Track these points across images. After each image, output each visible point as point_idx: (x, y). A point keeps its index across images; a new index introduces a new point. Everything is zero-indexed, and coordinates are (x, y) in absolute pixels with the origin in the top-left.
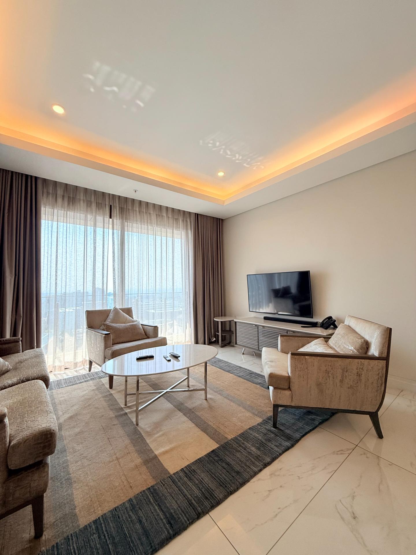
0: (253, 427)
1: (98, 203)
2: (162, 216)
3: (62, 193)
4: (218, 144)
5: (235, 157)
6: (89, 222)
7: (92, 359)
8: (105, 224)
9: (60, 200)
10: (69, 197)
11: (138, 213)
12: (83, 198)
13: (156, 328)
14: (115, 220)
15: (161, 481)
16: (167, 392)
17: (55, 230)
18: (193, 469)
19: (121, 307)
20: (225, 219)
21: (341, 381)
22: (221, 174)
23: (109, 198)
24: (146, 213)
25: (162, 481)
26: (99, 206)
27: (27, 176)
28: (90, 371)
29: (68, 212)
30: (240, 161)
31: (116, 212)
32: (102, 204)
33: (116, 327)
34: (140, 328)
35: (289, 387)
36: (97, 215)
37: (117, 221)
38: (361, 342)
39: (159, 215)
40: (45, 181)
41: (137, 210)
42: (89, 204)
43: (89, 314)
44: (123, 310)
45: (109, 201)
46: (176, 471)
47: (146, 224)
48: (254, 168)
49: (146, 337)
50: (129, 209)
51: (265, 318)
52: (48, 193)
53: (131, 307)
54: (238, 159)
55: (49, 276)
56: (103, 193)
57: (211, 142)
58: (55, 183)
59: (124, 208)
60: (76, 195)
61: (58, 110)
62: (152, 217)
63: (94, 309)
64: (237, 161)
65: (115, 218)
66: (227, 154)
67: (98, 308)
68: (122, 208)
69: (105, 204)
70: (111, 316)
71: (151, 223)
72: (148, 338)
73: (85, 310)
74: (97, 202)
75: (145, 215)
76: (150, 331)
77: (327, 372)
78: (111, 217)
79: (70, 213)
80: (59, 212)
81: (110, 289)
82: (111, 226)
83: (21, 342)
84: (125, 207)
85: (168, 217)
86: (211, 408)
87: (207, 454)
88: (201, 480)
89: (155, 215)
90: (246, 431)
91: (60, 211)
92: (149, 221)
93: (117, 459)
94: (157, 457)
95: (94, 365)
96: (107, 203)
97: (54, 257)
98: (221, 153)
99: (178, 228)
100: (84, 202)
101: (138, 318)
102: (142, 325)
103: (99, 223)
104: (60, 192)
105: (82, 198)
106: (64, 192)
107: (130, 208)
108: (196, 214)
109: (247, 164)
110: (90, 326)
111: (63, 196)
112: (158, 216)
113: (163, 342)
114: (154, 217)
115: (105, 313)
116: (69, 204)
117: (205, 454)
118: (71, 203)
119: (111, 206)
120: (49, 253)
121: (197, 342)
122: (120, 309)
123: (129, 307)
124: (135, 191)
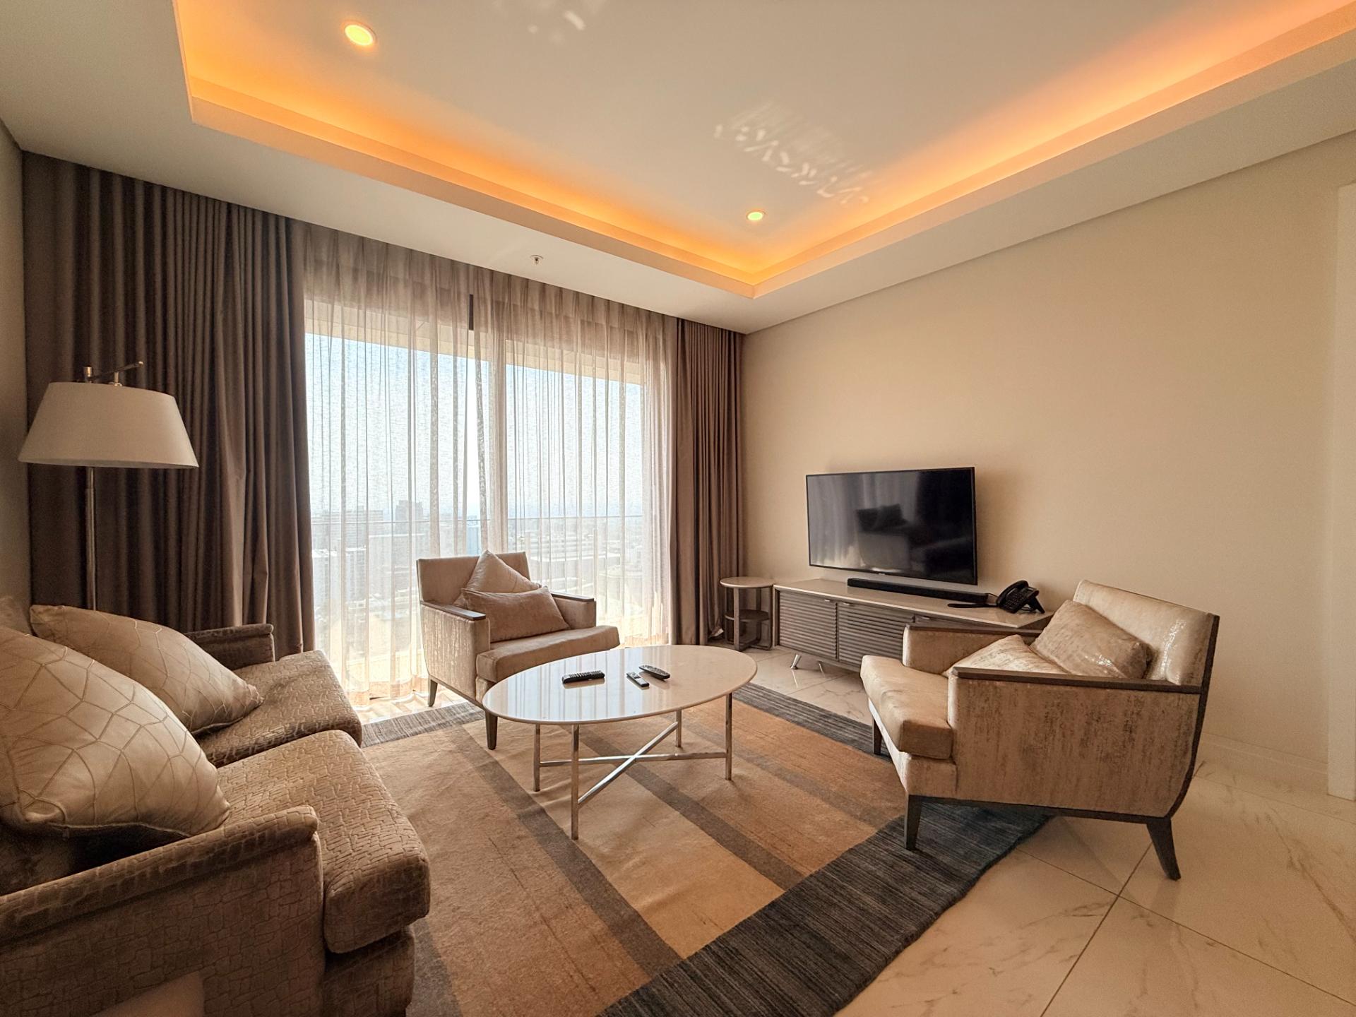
0: (856, 846)
1: (441, 288)
2: (597, 324)
3: (351, 263)
4: (761, 134)
5: (800, 170)
6: (419, 339)
7: (438, 676)
8: (459, 345)
9: (347, 280)
10: (369, 274)
11: (537, 317)
12: (405, 275)
13: (591, 604)
14: (482, 335)
15: (662, 976)
16: (636, 760)
17: (337, 357)
18: (734, 948)
19: (499, 552)
20: (749, 334)
21: (1084, 743)
22: (755, 217)
23: (468, 278)
24: (557, 316)
25: (665, 976)
26: (445, 297)
27: (265, 215)
28: (431, 704)
29: (368, 313)
30: (811, 183)
31: (485, 312)
32: (449, 291)
33: (494, 601)
34: (550, 604)
35: (951, 757)
36: (439, 321)
37: (487, 336)
38: (1133, 649)
39: (589, 323)
40: (309, 228)
41: (537, 307)
42: (418, 292)
43: (428, 569)
44: (506, 558)
45: (469, 284)
46: (693, 952)
47: (557, 345)
48: (844, 202)
49: (566, 625)
50: (515, 306)
51: (852, 583)
52: (318, 263)
53: (524, 553)
54: (806, 178)
55: (326, 474)
56: (453, 263)
57: (745, 129)
58: (335, 235)
59: (504, 303)
60: (385, 268)
61: (359, 36)
62: (573, 328)
63: (435, 557)
64: (803, 183)
65: (483, 328)
66: (781, 165)
67: (446, 553)
68: (498, 303)
69: (459, 293)
70: (480, 573)
71: (569, 341)
72: (572, 627)
73: (415, 559)
74: (438, 286)
75: (554, 320)
76: (577, 612)
77: (1049, 720)
78: (471, 327)
79: (374, 315)
80: (344, 311)
81: (474, 509)
82: (472, 349)
83: (272, 637)
84: (506, 300)
85: (611, 328)
86: (745, 799)
87: (760, 911)
88: (759, 973)
89: (579, 322)
90: (841, 857)
91: (347, 309)
92: (564, 337)
93: (545, 920)
94: (639, 916)
95: (441, 690)
96: (463, 289)
97: (337, 427)
98: (766, 158)
99: (634, 354)
100: (406, 286)
101: (539, 578)
102: (553, 595)
103: (443, 343)
104: (347, 259)
105: (401, 276)
106: (356, 260)
107: (519, 304)
108: (678, 319)
109: (828, 191)
110: (431, 598)
111: (355, 271)
112: (586, 324)
113: (609, 640)
114: (576, 328)
115: (465, 567)
116: (369, 291)
117: (754, 912)
118: (375, 289)
119: (471, 296)
120: (326, 416)
121: (679, 640)
122: (501, 557)
123: (519, 551)
124: (537, 260)
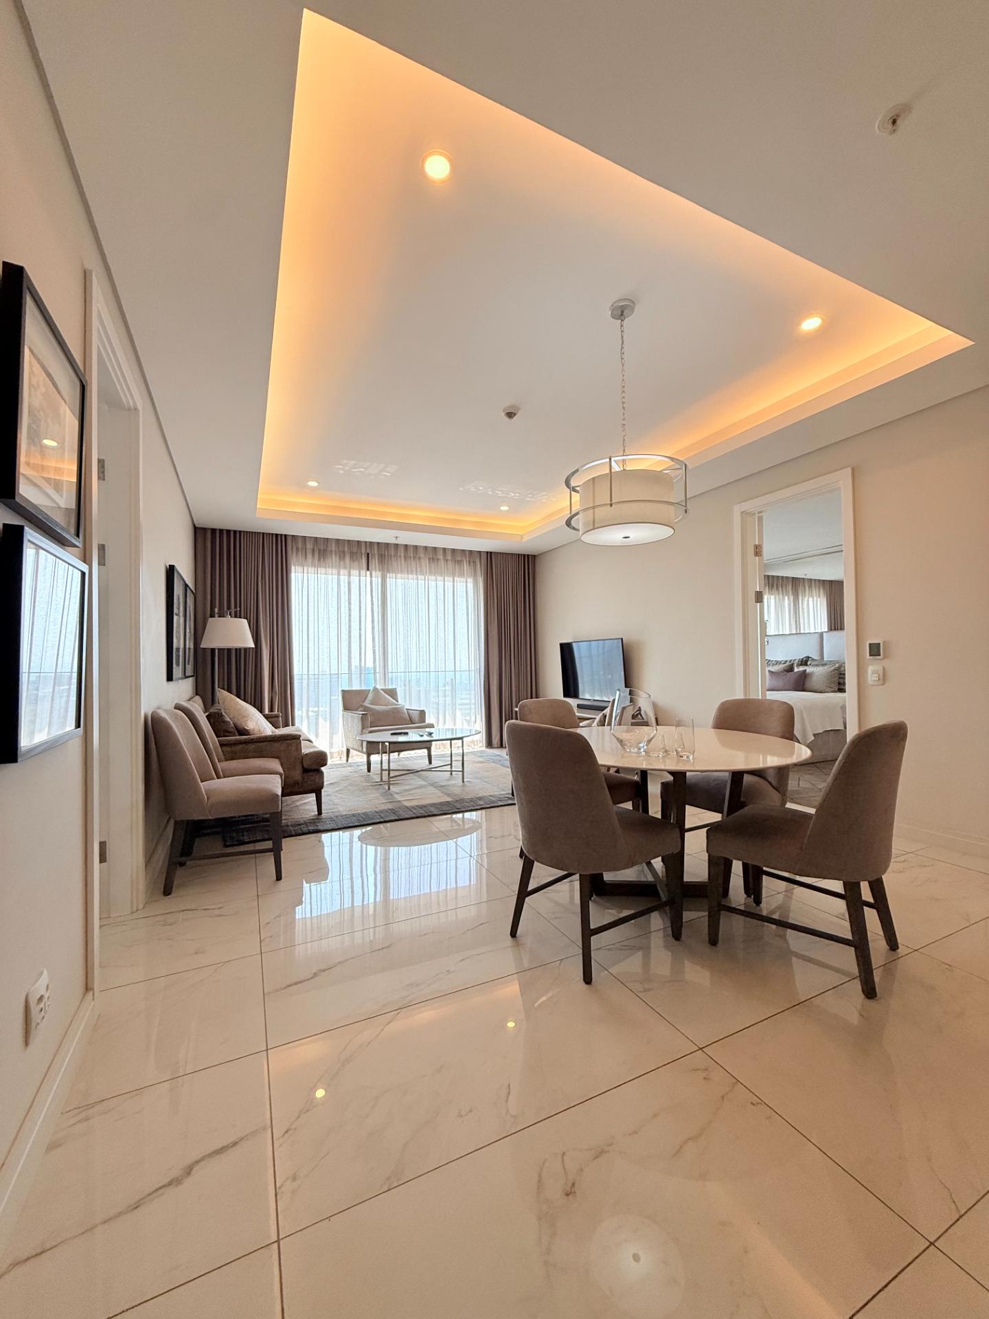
1: (354, 553)
2: (438, 559)
3: (312, 547)
7: (350, 746)
8: (361, 579)
9: (309, 556)
10: (319, 550)
12: (336, 550)
13: (422, 713)
14: (373, 573)
20: (538, 555)
22: (505, 508)
23: (366, 547)
24: (414, 558)
26: (354, 556)
27: (277, 535)
28: (347, 761)
29: (319, 569)
30: (520, 497)
31: (374, 562)
32: (357, 555)
33: (375, 708)
34: (404, 714)
36: (352, 570)
37: (376, 574)
39: (433, 559)
40: (295, 537)
41: (402, 555)
42: (342, 556)
43: (345, 694)
44: (385, 691)
45: (366, 550)
47: (414, 573)
50: (391, 555)
52: (298, 552)
53: (396, 689)
54: (516, 496)
55: (301, 648)
56: (359, 542)
58: (305, 539)
59: (385, 556)
60: (327, 546)
62: (423, 564)
63: (350, 689)
64: (516, 498)
65: (374, 570)
66: (499, 494)
67: (356, 687)
68: (382, 555)
69: (361, 553)
70: (370, 697)
71: (422, 573)
73: (340, 689)
74: (351, 554)
75: (413, 563)
76: (415, 716)
79: (322, 570)
81: (370, 664)
82: (368, 580)
84: (386, 553)
85: (447, 562)
91: (310, 569)
96: (363, 551)
100: (336, 555)
102: (407, 709)
103: (354, 578)
104: (309, 546)
105: (334, 549)
106: (314, 545)
108: (487, 552)
109: (531, 499)
110: (346, 708)
111: (313, 550)
112: (431, 563)
114: (425, 562)
115: (362, 694)
116: (319, 560)
118: (322, 558)
119: (368, 556)
122: (382, 689)
123: (394, 688)
124: (396, 538)
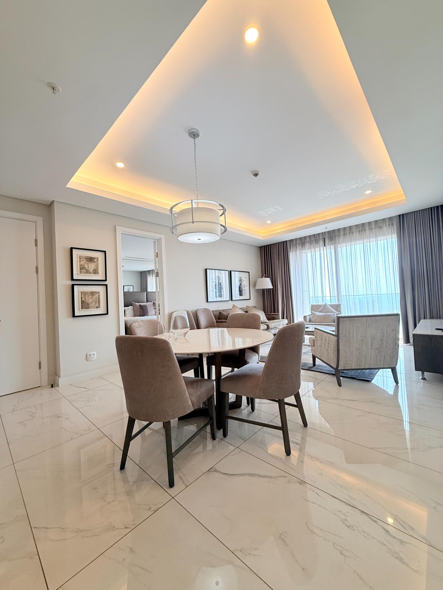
1: (317, 240)
2: (365, 230)
9: (298, 246)
10: (302, 244)
23: (322, 235)
24: (350, 234)
26: (317, 241)
31: (328, 241)
52: (291, 247)
56: (318, 234)
60: (305, 241)
63: (317, 304)
65: (328, 245)
70: (321, 308)
82: (326, 252)
84: (333, 236)
89: (358, 232)
92: (352, 239)
96: (322, 238)
100: (308, 243)
106: (300, 242)
107: (338, 235)
108: (399, 215)
122: (329, 305)
123: (339, 304)
124: (326, 228)
